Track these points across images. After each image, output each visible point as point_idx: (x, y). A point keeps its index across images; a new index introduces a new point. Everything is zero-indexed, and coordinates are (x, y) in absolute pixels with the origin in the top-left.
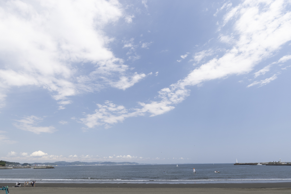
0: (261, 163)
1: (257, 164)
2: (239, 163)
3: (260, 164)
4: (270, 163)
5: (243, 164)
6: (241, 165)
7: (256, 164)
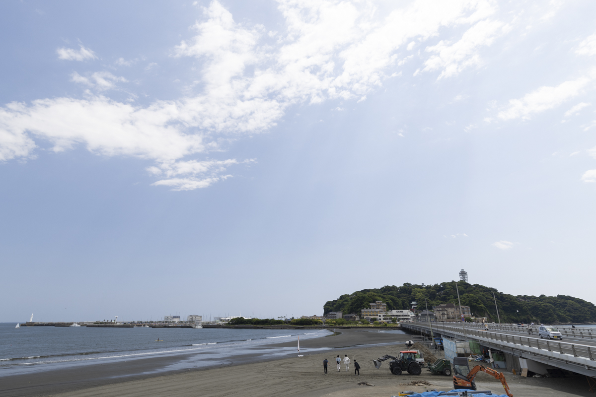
0: (79, 324)
1: (72, 324)
2: (34, 323)
3: (77, 325)
4: (97, 323)
5: (42, 325)
6: (38, 326)
7: (68, 325)
